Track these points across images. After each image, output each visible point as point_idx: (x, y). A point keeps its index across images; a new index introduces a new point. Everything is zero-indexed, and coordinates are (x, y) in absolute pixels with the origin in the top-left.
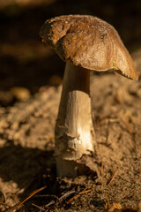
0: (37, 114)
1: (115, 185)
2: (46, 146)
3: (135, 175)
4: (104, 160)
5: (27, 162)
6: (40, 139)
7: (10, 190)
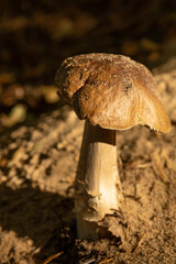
0: (60, 146)
1: (141, 254)
2: (68, 192)
3: (165, 240)
4: (131, 219)
5: (46, 211)
6: (61, 182)
7: (24, 249)
